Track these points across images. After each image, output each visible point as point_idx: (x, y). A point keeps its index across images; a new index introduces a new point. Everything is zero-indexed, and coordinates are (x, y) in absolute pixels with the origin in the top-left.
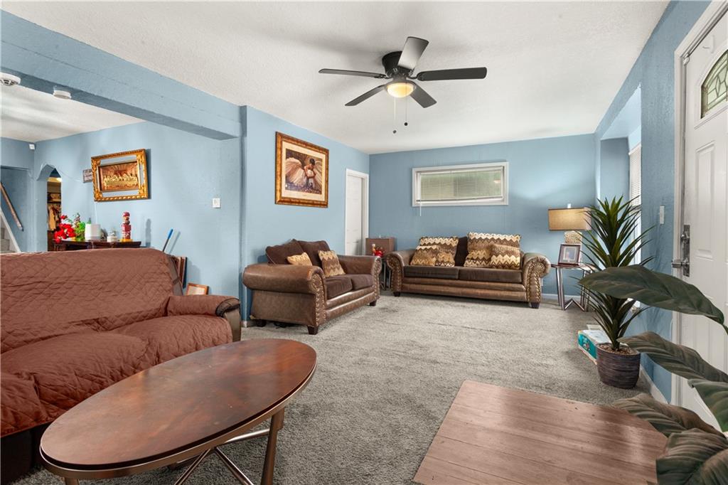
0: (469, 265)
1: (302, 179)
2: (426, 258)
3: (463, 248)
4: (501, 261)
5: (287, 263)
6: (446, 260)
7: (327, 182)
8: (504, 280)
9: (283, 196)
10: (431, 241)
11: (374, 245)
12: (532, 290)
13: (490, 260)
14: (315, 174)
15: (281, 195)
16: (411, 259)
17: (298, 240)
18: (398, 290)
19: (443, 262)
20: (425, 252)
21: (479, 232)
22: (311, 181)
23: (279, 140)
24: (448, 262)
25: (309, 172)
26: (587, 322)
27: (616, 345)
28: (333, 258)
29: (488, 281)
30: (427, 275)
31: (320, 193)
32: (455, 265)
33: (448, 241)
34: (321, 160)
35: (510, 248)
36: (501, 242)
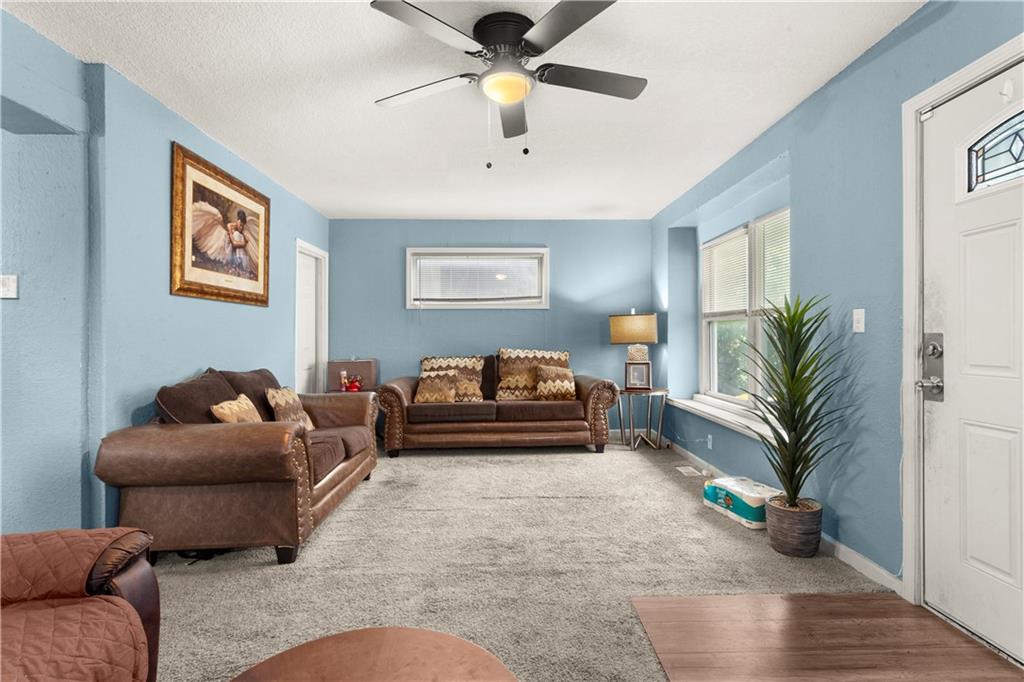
0: (504, 397)
1: (223, 248)
2: (440, 390)
3: (492, 372)
4: (552, 389)
5: (212, 419)
6: (470, 392)
7: (267, 258)
8: (562, 416)
9: (187, 278)
10: (444, 364)
11: (344, 373)
12: (598, 428)
13: (535, 388)
14: (247, 242)
15: (183, 275)
16: (414, 393)
17: (218, 369)
18: (397, 446)
19: (465, 395)
20: (437, 380)
21: (515, 348)
22: (240, 253)
23: (179, 160)
24: (474, 395)
25: (236, 235)
26: (677, 463)
27: (792, 498)
28: (294, 401)
29: (540, 420)
30: (447, 418)
31: (255, 277)
32: (484, 399)
33: (469, 363)
34: (257, 216)
35: (561, 370)
36: (550, 361)
